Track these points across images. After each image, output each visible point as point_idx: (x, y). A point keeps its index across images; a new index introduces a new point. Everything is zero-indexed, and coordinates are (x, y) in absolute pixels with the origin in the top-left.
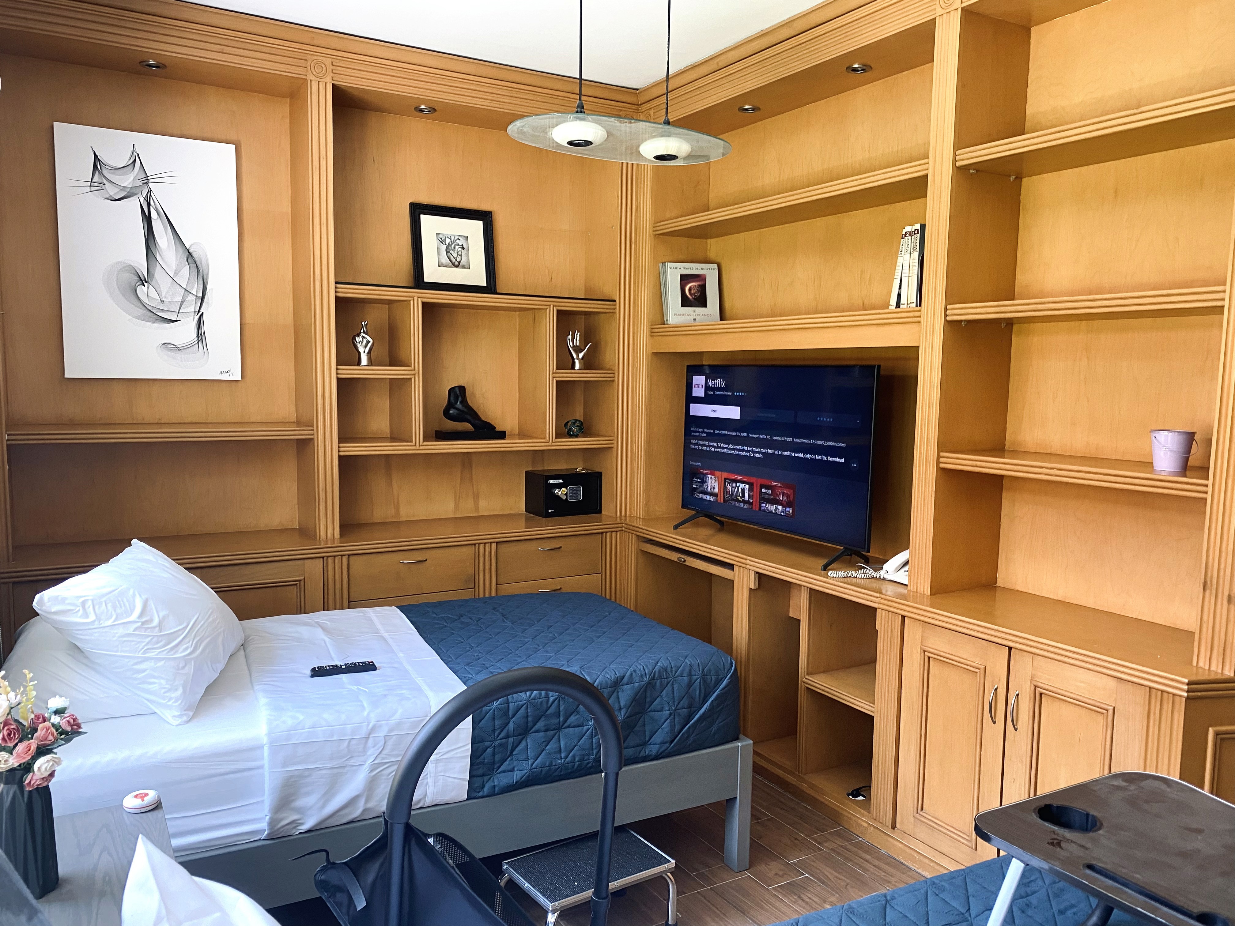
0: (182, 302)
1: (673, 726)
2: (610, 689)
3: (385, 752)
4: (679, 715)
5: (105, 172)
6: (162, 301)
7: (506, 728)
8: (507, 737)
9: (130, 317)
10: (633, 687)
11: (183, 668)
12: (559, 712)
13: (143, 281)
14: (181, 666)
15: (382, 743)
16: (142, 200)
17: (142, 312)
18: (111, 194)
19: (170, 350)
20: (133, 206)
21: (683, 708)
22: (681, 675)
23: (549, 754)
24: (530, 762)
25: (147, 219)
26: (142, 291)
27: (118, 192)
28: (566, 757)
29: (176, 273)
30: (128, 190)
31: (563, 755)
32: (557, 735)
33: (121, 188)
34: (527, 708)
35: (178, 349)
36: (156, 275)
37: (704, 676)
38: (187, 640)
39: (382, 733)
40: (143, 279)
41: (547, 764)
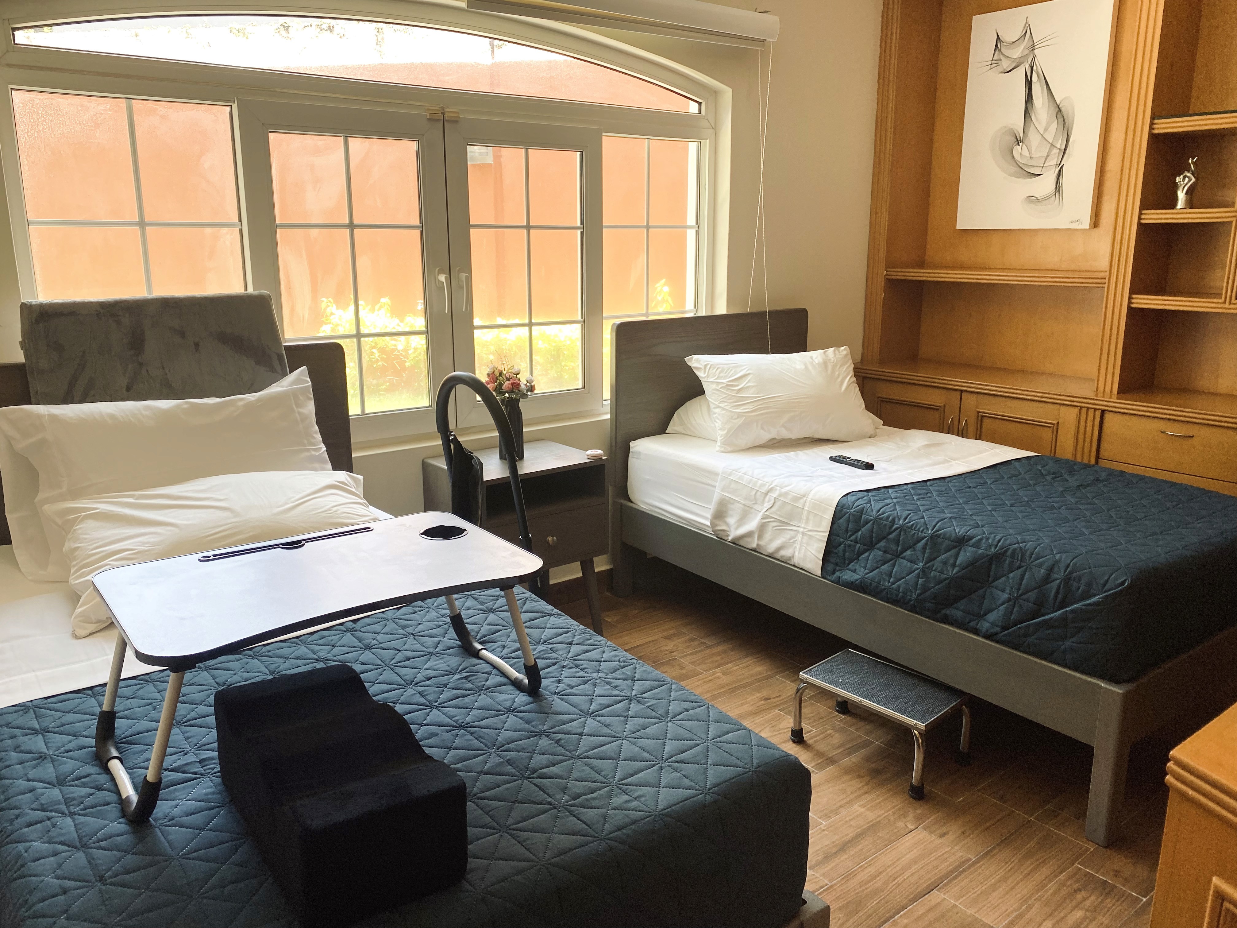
0: (1047, 156)
1: (1009, 612)
2: (952, 543)
3: (773, 509)
4: (1020, 606)
5: (1003, 50)
6: (1031, 158)
7: (856, 534)
8: (856, 542)
9: (1005, 175)
10: (976, 552)
11: (735, 419)
12: (899, 540)
13: (1018, 141)
14: (734, 417)
15: (772, 502)
16: (1027, 66)
17: (1014, 169)
18: (1005, 67)
19: (1032, 202)
20: (1019, 75)
21: (1028, 601)
22: (1040, 566)
23: (881, 573)
24: (866, 571)
25: (1029, 83)
26: (1017, 150)
27: (1010, 64)
28: (893, 584)
29: (1046, 130)
30: (1017, 60)
31: (892, 580)
32: (894, 560)
33: (1013, 60)
34: (873, 524)
35: (1039, 201)
36: (1029, 135)
37: (1067, 580)
38: (752, 404)
39: (774, 495)
40: (1019, 139)
41: (876, 580)
